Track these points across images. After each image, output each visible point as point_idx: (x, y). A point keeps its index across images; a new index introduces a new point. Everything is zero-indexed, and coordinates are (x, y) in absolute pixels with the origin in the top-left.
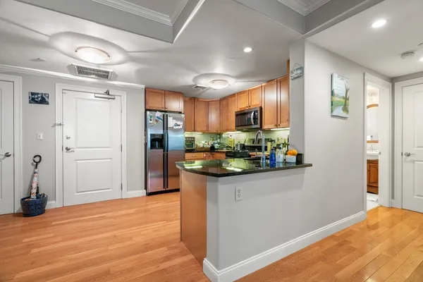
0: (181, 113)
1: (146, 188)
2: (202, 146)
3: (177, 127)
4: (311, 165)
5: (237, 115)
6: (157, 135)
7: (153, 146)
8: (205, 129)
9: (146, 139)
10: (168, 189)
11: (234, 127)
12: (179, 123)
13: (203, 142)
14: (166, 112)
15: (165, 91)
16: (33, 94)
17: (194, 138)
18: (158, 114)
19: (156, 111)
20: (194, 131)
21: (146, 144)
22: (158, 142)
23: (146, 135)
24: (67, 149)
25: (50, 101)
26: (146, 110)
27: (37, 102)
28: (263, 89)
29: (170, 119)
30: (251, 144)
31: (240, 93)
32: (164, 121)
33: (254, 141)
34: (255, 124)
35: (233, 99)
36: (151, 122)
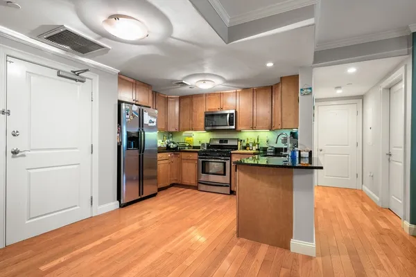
1: (119, 199)
3: (151, 125)
5: (206, 116)
6: (132, 133)
7: (128, 146)
9: (120, 137)
10: (144, 196)
11: (203, 127)
12: (153, 119)
14: (141, 106)
15: (136, 81)
18: (135, 108)
19: (133, 104)
21: (120, 144)
24: (14, 152)
26: (119, 101)
28: (238, 94)
29: (146, 115)
30: (217, 143)
31: (209, 94)
32: (139, 116)
33: (221, 141)
34: (230, 125)
35: (199, 98)
36: (128, 116)
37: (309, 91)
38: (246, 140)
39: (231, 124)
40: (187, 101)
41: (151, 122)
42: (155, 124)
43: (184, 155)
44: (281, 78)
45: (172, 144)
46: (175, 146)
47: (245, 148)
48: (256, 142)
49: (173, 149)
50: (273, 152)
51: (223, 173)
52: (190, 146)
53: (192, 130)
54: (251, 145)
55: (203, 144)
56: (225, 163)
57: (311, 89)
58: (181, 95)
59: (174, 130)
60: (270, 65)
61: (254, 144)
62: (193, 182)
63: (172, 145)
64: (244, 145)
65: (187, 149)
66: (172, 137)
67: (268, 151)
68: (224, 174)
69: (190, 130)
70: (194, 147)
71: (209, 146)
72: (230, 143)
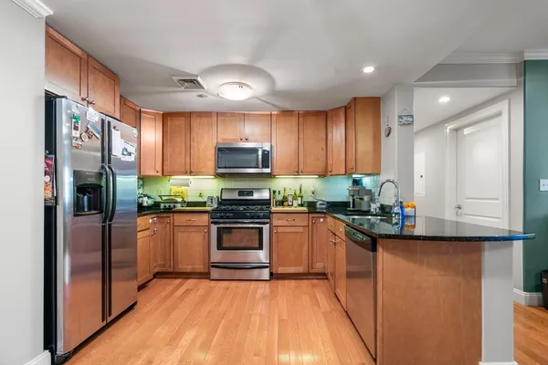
3: (126, 159)
10: (114, 317)
11: (211, 169)
12: (129, 147)
15: (88, 55)
18: (93, 116)
28: (274, 118)
29: (116, 135)
30: (235, 196)
31: (224, 114)
32: (103, 137)
33: (241, 192)
34: (263, 167)
35: (205, 120)
36: (76, 134)
37: (410, 119)
38: (282, 192)
39: (265, 165)
40: (181, 122)
41: (126, 152)
42: (132, 159)
43: (179, 219)
44: (355, 99)
45: (146, 199)
46: (150, 202)
47: (282, 203)
48: (298, 193)
49: (149, 208)
50: (326, 209)
51: (257, 246)
52: (184, 202)
53: (191, 173)
54: (290, 199)
55: (211, 199)
56: (261, 230)
57: (412, 116)
58: (167, 110)
59: (152, 173)
60: (369, 70)
61: (295, 197)
62: (199, 267)
63: (146, 202)
64: (280, 198)
65: (179, 207)
66: (143, 185)
67: (318, 206)
68: (261, 248)
69: (186, 173)
70: (190, 204)
71: (222, 202)
72: (256, 196)
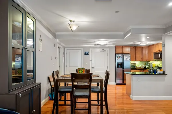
0: (129, 54)
1: (116, 82)
2: (139, 67)
3: (127, 60)
4: (167, 74)
5: (154, 54)
6: (120, 63)
7: (118, 67)
8: (141, 59)
9: (116, 64)
10: (124, 83)
12: (128, 58)
13: (140, 65)
14: (123, 54)
15: (123, 46)
16: (85, 52)
17: (135, 64)
18: (120, 55)
19: (119, 54)
20: (136, 60)
21: (116, 66)
22: (120, 65)
23: (116, 63)
24: (93, 68)
25: (89, 54)
26: (116, 54)
27: (86, 54)
32: (122, 58)
36: (117, 58)
37: (164, 45)
41: (127, 59)
59: (145, 61)
